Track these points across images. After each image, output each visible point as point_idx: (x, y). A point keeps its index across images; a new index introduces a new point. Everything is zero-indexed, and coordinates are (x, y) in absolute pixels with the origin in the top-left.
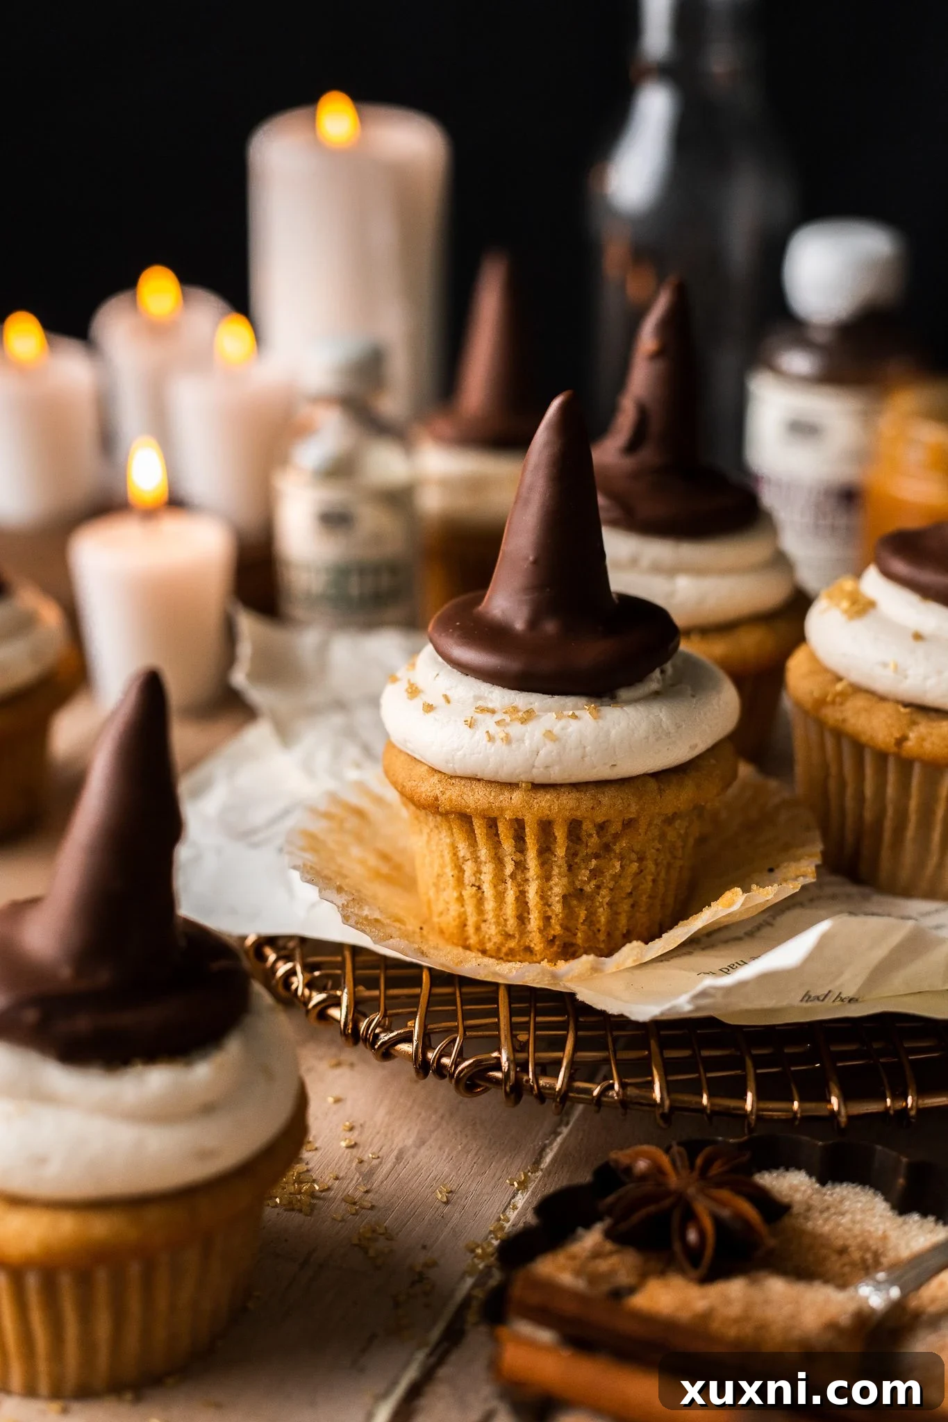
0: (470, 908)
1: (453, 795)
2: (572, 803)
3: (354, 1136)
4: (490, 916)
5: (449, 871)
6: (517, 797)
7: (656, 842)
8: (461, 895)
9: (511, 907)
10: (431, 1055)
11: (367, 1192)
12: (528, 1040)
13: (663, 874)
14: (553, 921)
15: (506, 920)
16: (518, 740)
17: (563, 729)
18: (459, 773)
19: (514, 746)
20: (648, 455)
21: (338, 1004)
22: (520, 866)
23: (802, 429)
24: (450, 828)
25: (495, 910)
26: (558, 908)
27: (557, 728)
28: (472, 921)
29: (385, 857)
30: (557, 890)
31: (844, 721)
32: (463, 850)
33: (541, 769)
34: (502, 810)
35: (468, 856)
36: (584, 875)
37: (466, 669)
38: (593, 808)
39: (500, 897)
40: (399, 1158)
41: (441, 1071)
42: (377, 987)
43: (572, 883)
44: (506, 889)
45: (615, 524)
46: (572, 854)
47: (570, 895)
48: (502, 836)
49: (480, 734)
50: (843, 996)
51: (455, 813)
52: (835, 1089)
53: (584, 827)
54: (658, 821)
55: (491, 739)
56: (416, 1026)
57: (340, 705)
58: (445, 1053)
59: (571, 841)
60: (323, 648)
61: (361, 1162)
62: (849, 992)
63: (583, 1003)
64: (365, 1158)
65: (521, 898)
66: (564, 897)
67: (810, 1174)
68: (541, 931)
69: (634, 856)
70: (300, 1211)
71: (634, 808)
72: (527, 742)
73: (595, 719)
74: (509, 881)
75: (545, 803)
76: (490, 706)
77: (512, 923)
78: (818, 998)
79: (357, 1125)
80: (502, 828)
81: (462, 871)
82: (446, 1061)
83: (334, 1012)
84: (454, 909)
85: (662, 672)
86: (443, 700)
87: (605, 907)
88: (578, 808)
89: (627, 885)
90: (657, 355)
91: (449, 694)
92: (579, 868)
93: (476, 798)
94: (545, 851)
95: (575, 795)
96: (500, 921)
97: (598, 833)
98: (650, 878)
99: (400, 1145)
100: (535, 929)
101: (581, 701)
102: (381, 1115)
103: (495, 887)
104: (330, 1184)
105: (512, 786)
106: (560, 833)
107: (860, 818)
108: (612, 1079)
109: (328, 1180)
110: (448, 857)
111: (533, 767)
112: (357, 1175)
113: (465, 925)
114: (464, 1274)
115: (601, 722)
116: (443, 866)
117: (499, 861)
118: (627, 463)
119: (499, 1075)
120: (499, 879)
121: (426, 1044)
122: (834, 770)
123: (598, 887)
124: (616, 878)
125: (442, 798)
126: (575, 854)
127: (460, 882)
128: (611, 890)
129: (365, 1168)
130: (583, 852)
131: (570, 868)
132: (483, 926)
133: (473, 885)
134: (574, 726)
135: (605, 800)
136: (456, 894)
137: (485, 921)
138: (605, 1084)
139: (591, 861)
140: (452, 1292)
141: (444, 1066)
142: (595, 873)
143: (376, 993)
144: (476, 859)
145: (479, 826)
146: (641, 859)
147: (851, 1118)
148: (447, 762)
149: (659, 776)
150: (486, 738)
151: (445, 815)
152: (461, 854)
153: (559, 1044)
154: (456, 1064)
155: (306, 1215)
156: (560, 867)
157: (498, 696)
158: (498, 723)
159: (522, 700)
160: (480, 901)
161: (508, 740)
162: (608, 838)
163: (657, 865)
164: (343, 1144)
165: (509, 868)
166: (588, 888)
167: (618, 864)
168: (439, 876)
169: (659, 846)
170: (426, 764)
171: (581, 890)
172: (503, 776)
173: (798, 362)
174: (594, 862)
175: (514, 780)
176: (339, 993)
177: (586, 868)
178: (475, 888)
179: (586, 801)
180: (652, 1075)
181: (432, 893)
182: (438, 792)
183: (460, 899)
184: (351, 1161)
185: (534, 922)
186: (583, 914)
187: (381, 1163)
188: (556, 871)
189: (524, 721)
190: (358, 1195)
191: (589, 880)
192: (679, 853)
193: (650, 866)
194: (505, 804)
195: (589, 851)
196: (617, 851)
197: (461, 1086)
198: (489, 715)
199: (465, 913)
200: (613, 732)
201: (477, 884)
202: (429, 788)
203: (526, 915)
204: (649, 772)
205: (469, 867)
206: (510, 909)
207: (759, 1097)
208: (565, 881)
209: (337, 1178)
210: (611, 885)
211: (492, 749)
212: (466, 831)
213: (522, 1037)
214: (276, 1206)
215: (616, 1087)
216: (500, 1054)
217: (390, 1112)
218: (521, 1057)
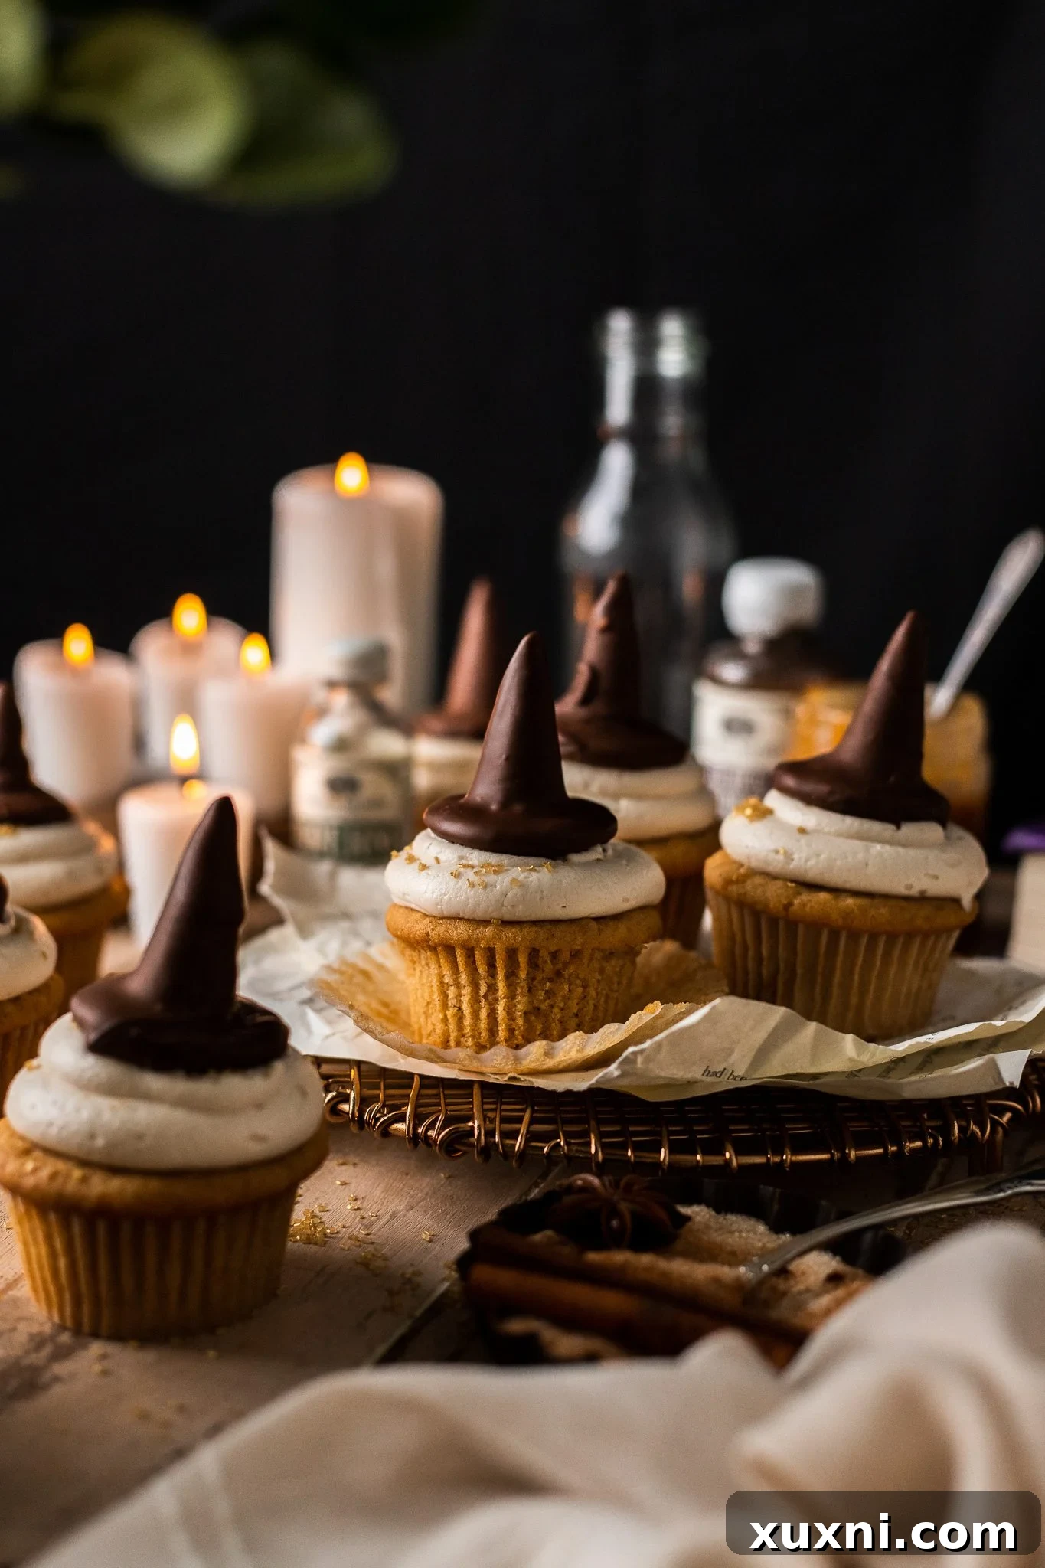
0: (452, 1026)
1: (439, 932)
2: (532, 935)
3: (358, 1204)
4: (467, 1030)
5: (436, 997)
6: (490, 931)
7: (597, 974)
8: (446, 1016)
9: (484, 1021)
10: (420, 1130)
11: (368, 1234)
12: (496, 1117)
14: (516, 1032)
15: (480, 1033)
16: (491, 886)
17: (526, 878)
18: (446, 913)
19: (488, 891)
20: (598, 707)
21: (346, 1100)
22: (492, 988)
23: (737, 726)
24: (438, 962)
25: (471, 1026)
26: (520, 1021)
27: (521, 878)
28: (453, 1035)
29: (386, 1005)
30: (519, 1006)
31: (745, 894)
32: (448, 977)
33: (509, 908)
34: (478, 940)
35: (451, 982)
36: (541, 995)
37: (452, 839)
38: (547, 939)
39: (476, 1014)
40: (393, 1216)
41: (427, 1141)
42: (379, 1089)
43: (531, 1002)
44: (480, 1007)
45: (571, 758)
46: (531, 979)
47: (530, 1012)
48: (478, 962)
49: (463, 883)
50: (735, 1074)
51: (440, 945)
52: (729, 1147)
53: (541, 954)
54: (598, 955)
55: (472, 885)
56: (409, 1110)
57: (346, 916)
58: (431, 1126)
59: (530, 967)
60: (333, 876)
61: (363, 1218)
62: (740, 1072)
63: (539, 1088)
64: (366, 1216)
65: (492, 1014)
66: (525, 1013)
68: (507, 1041)
69: (579, 982)
70: (316, 1244)
71: (579, 941)
72: (498, 887)
73: (550, 872)
74: (483, 1000)
75: (509, 934)
76: (470, 863)
77: (484, 1034)
78: (715, 1074)
79: (360, 1196)
80: (477, 956)
81: (446, 996)
82: (432, 1133)
83: (346, 1107)
84: (439, 1028)
85: (604, 851)
86: (434, 862)
87: (557, 1022)
88: (536, 939)
90: (605, 630)
91: (439, 857)
92: (538, 990)
93: (459, 932)
94: (511, 975)
95: (535, 929)
96: (476, 1034)
97: (551, 961)
98: (591, 1002)
99: (394, 1209)
100: (502, 1039)
101: (542, 860)
102: (378, 1193)
103: (472, 1006)
104: (338, 1230)
105: (486, 922)
106: (522, 960)
107: (759, 975)
108: (559, 1138)
109: (337, 1227)
110: (436, 985)
111: (503, 905)
112: (360, 1225)
113: (448, 1041)
114: (444, 1280)
115: (555, 877)
116: (431, 994)
117: (475, 986)
118: (583, 712)
119: (472, 1140)
120: (475, 1000)
121: (418, 1119)
122: (738, 938)
123: (552, 1006)
124: (566, 999)
125: (431, 934)
126: (533, 979)
127: (445, 1006)
128: (562, 1009)
129: (366, 1221)
130: (540, 976)
131: (529, 991)
132: (462, 1040)
133: (455, 1006)
134: (534, 876)
135: (558, 934)
136: (441, 1016)
137: (463, 1036)
138: (553, 1143)
139: (545, 984)
140: (433, 1290)
141: (430, 1137)
142: (549, 994)
143: (378, 1092)
144: (458, 985)
145: (459, 952)
146: (585, 987)
147: (741, 1166)
148: (437, 905)
149: (600, 919)
150: (467, 885)
151: (433, 949)
152: (447, 980)
153: (520, 1120)
154: (438, 1134)
155: (321, 1246)
156: (522, 988)
157: (476, 857)
158: (476, 873)
159: (493, 858)
160: (460, 1019)
161: (485, 886)
162: (560, 966)
163: (597, 994)
164: (349, 1207)
165: (483, 990)
166: (543, 1007)
167: (566, 988)
168: (428, 1003)
169: (600, 978)
170: (418, 911)
171: (538, 1009)
172: (480, 914)
173: (732, 671)
174: (548, 984)
175: (487, 918)
176: (348, 1091)
177: (543, 990)
178: (456, 1009)
179: (543, 933)
180: (590, 1137)
181: (422, 1020)
182: (429, 930)
183: (445, 1020)
184: (355, 1218)
185: (502, 1034)
186: (539, 1027)
187: (378, 1219)
188: (519, 991)
189: (496, 872)
190: (360, 1236)
191: (545, 1000)
192: (615, 987)
193: (593, 993)
194: (480, 937)
195: (545, 976)
196: (567, 977)
197: (443, 1151)
198: (469, 870)
199: (448, 1030)
200: (564, 882)
201: (458, 1006)
202: (420, 928)
203: (495, 1028)
204: (592, 916)
206: (483, 1025)
207: (671, 1151)
208: (525, 999)
209: (344, 1227)
210: (561, 1005)
211: (471, 892)
212: (451, 962)
213: (491, 1115)
214: (296, 1241)
215: (562, 1144)
216: (474, 1123)
217: (386, 1191)
218: (490, 1126)
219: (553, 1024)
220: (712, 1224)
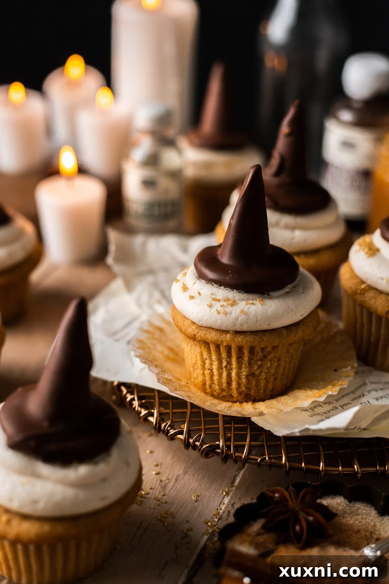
0: (207, 378)
1: (201, 334)
2: (251, 340)
3: (158, 469)
4: (216, 382)
5: (199, 363)
6: (228, 336)
7: (285, 353)
8: (204, 372)
9: (225, 379)
10: (191, 441)
11: (164, 495)
12: (231, 437)
13: (287, 366)
14: (242, 385)
15: (222, 384)
16: (230, 314)
17: (249, 309)
18: (204, 325)
19: (228, 316)
20: (284, 177)
21: (152, 415)
22: (229, 363)
23: (348, 145)
24: (200, 346)
25: (218, 380)
26: (244, 380)
27: (246, 309)
28: (208, 383)
29: (171, 350)
30: (244, 373)
31: (365, 302)
32: (205, 355)
33: (239, 326)
34: (222, 341)
35: (207, 358)
36: (255, 367)
38: (260, 342)
39: (220, 375)
40: (176, 480)
41: (195, 447)
42: (169, 409)
43: (250, 370)
44: (223, 372)
46: (250, 359)
47: (249, 375)
48: (222, 352)
49: (214, 310)
50: (361, 428)
51: (202, 341)
52: (357, 462)
53: (256, 349)
54: (286, 346)
55: (219, 312)
56: (185, 427)
58: (197, 440)
59: (251, 354)
60: (144, 244)
61: (161, 481)
62: (364, 426)
63: (254, 423)
64: (163, 479)
65: (229, 375)
66: (247, 376)
67: (345, 498)
68: (236, 389)
69: (276, 360)
70: (136, 504)
71: (277, 341)
72: (233, 315)
73: (262, 305)
74: (224, 369)
75: (240, 339)
76: (218, 298)
77: (225, 385)
79: (159, 463)
80: (222, 348)
81: (204, 363)
82: (197, 443)
83: (151, 419)
84: (200, 378)
86: (198, 294)
87: (263, 380)
88: (254, 342)
89: (273, 371)
90: (289, 135)
91: (201, 292)
92: (253, 364)
93: (212, 336)
94: (240, 358)
95: (253, 336)
96: (220, 384)
97: (262, 351)
98: (282, 368)
99: (177, 474)
100: (234, 388)
101: (256, 296)
102: (168, 459)
103: (218, 370)
104: (148, 491)
105: (226, 332)
106: (246, 352)
108: (265, 455)
109: (147, 489)
110: (199, 357)
111: (236, 325)
112: (160, 487)
113: (205, 384)
114: (204, 534)
115: (264, 306)
116: (196, 360)
117: (220, 361)
118: (275, 181)
119: (219, 451)
120: (220, 367)
121: (189, 436)
122: (359, 319)
123: (261, 372)
124: (268, 369)
125: (197, 335)
126: (252, 359)
127: (204, 367)
128: (266, 373)
129: (163, 484)
130: (255, 358)
131: (249, 364)
132: (213, 385)
133: (209, 369)
134: (253, 308)
135: (265, 339)
136: (202, 372)
137: (214, 383)
138: (263, 457)
139: (258, 362)
140: (198, 543)
141: (196, 446)
142: (259, 367)
143: (168, 411)
144: (211, 359)
145: (212, 347)
146: (279, 360)
147: (362, 474)
148: (200, 321)
149: (289, 328)
150: (216, 313)
151: (199, 341)
152: (205, 357)
154: (201, 445)
155: (139, 505)
156: (245, 364)
157: (222, 293)
158: (221, 306)
159: (231, 295)
160: (212, 376)
162: (266, 353)
163: (285, 362)
164: (154, 473)
165: (224, 364)
166: (257, 373)
167: (269, 363)
168: (195, 364)
169: (286, 355)
170: (190, 320)
171: (254, 373)
172: (223, 328)
173: (346, 116)
175: (228, 329)
176: (153, 411)
177: (256, 365)
178: (210, 371)
179: (257, 339)
180: (282, 454)
181: (191, 369)
182: (195, 332)
183: (203, 374)
184: (157, 481)
185: (234, 385)
186: (254, 383)
187: (169, 482)
188: (244, 366)
189: (232, 305)
190: (160, 497)
191: (257, 369)
192: (294, 357)
193: (282, 363)
194: (223, 339)
195: (258, 358)
196: (269, 358)
197: (203, 454)
198: (217, 302)
199: (205, 379)
200: (269, 311)
201: (211, 369)
202: (192, 330)
203: (230, 382)
204: (284, 326)
205: (208, 362)
207: (326, 465)
208: (247, 370)
209: (151, 489)
210: (266, 371)
211: (219, 317)
212: (207, 348)
213: (229, 435)
215: (267, 459)
216: (220, 442)
217: (173, 458)
218: (228, 443)
219: (262, 381)
220: (348, 509)
